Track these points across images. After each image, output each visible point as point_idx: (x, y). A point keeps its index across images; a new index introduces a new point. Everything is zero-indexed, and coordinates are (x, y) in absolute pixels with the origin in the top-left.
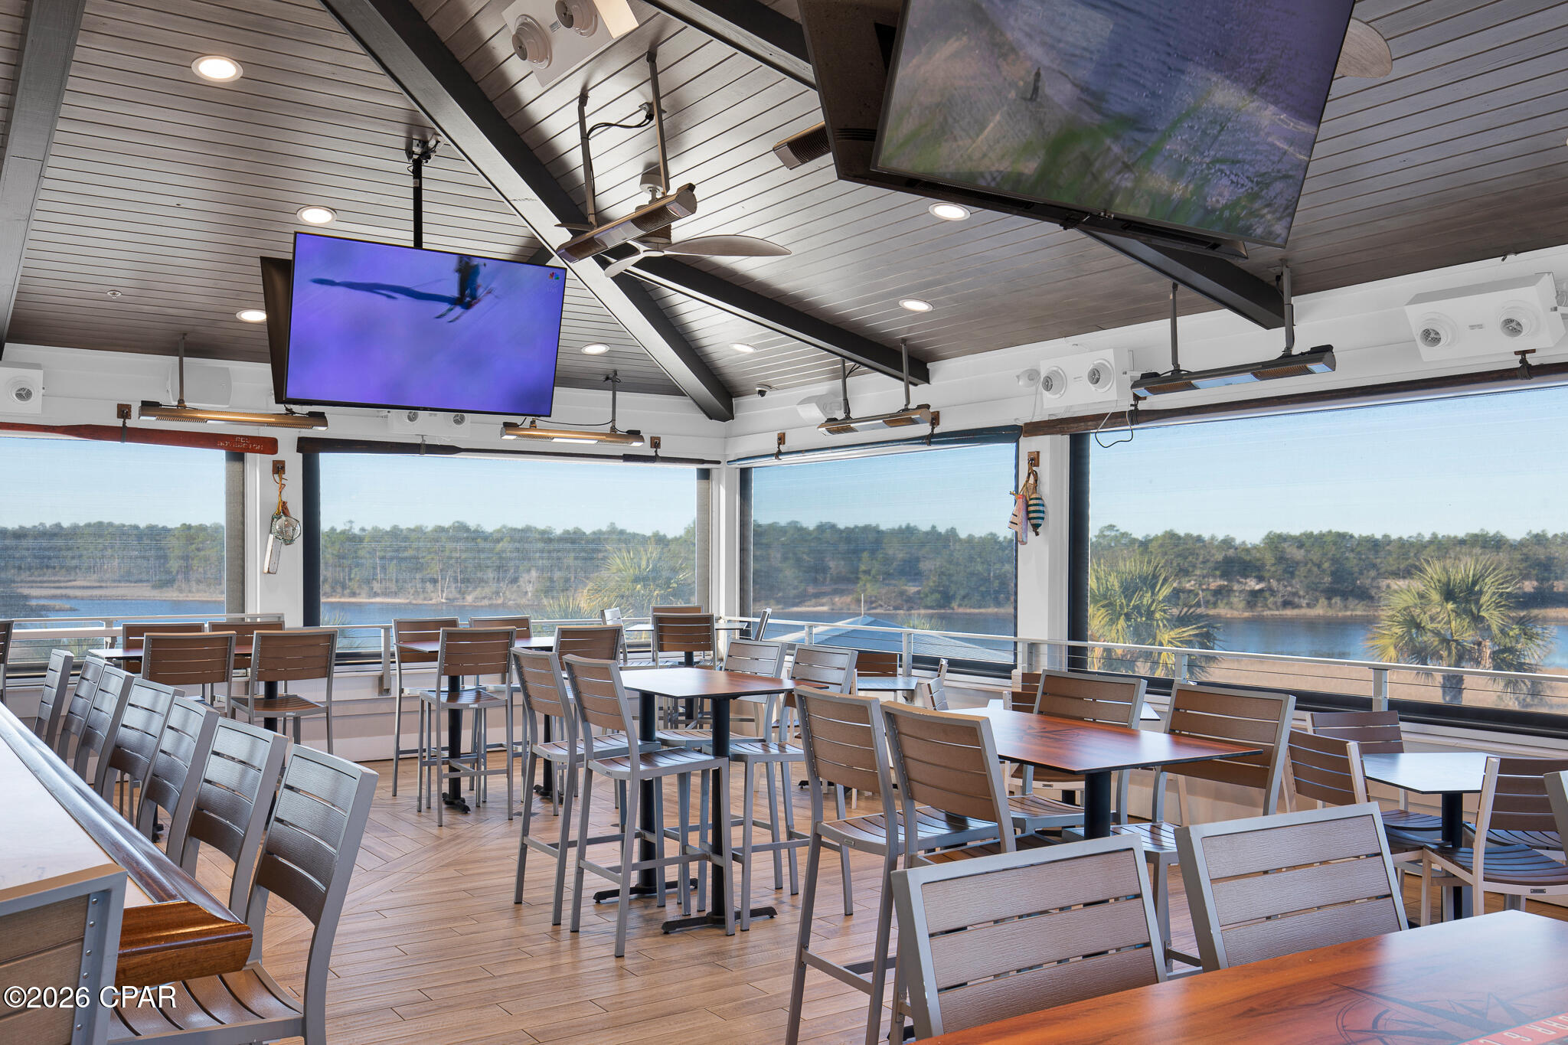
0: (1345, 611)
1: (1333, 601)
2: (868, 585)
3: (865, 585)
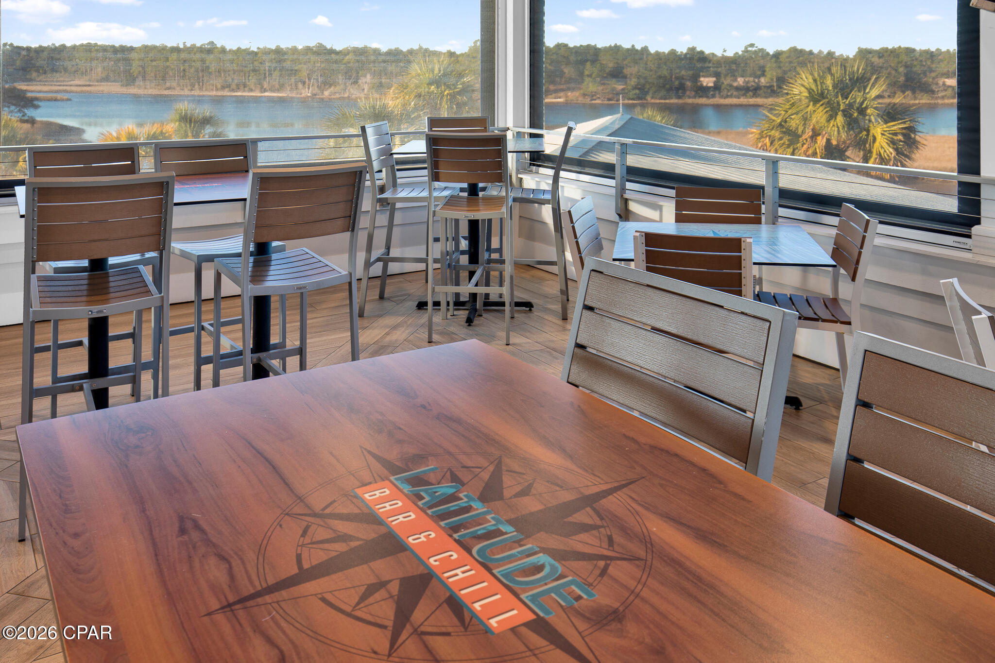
0: (915, 100)
1: (906, 93)
2: (590, 85)
3: (588, 84)
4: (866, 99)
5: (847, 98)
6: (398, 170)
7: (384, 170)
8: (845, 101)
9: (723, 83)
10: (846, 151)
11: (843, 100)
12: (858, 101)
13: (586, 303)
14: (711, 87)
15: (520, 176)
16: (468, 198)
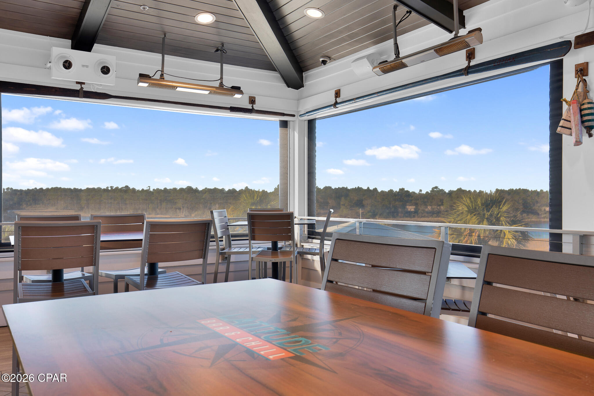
1: (524, 215)
4: (500, 212)
5: (489, 212)
6: (232, 240)
7: (224, 237)
8: (488, 213)
9: (419, 209)
10: (488, 241)
11: (487, 212)
12: (495, 213)
13: (333, 258)
14: (413, 211)
15: (302, 244)
16: (272, 252)
